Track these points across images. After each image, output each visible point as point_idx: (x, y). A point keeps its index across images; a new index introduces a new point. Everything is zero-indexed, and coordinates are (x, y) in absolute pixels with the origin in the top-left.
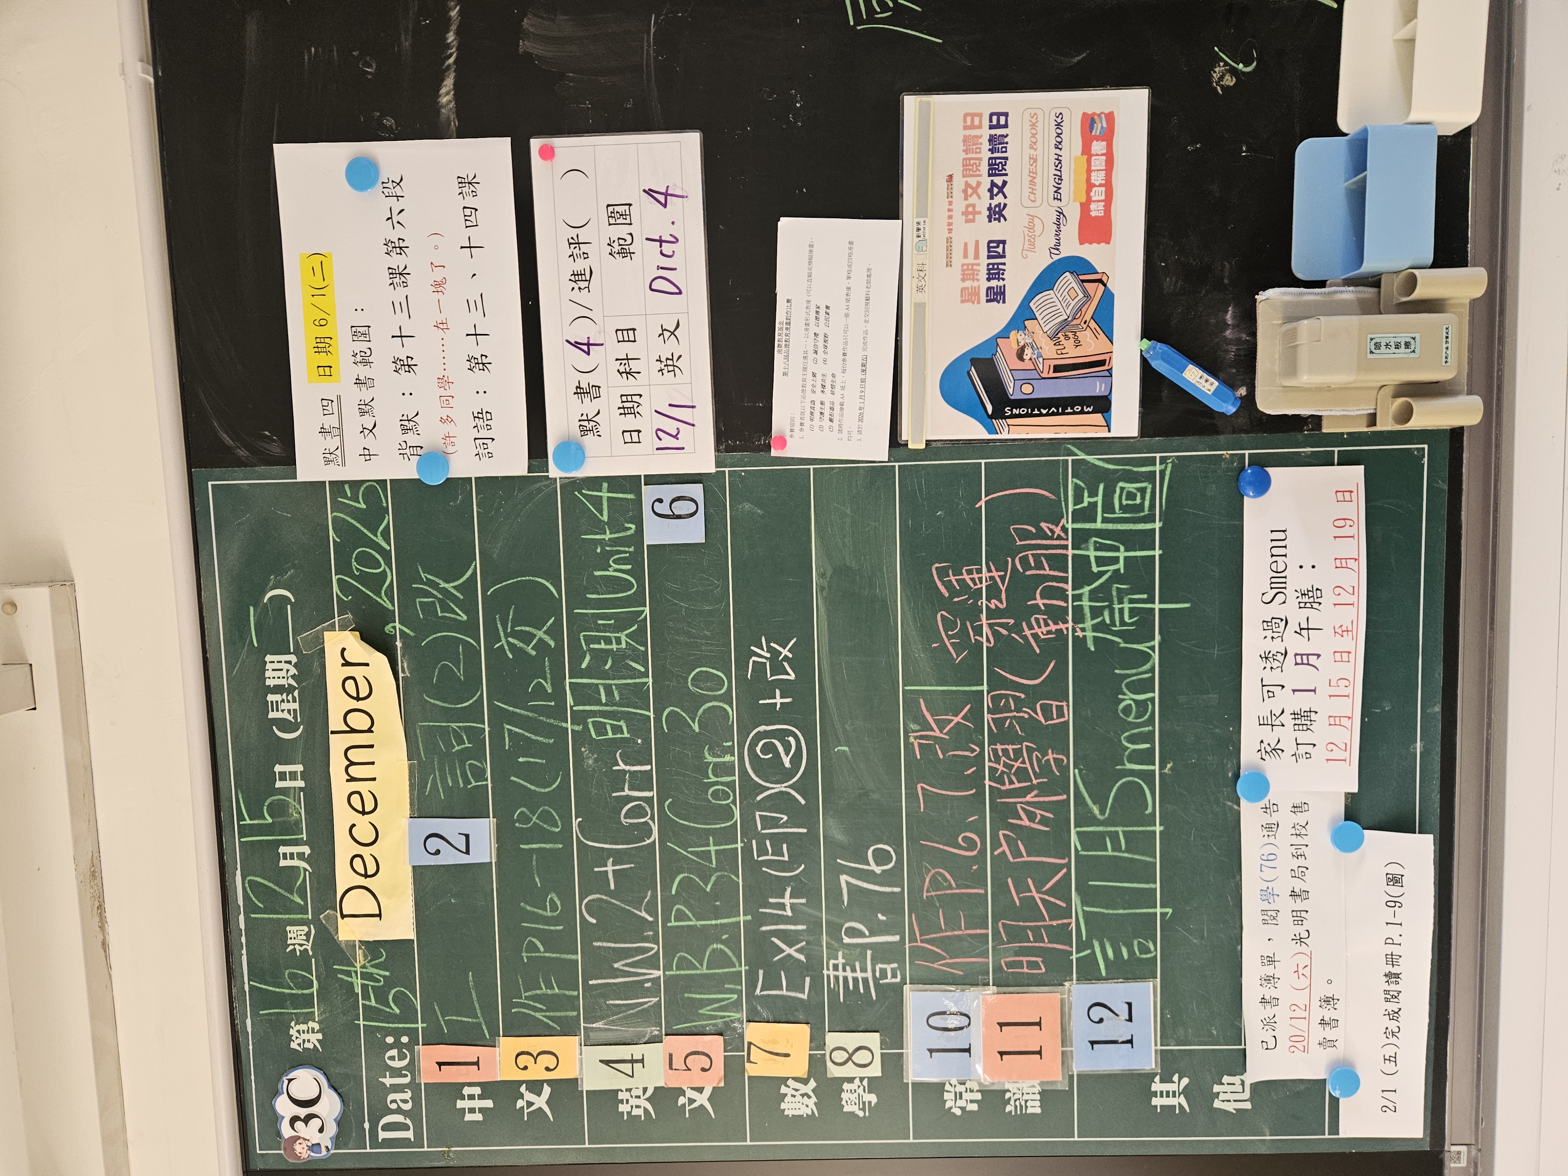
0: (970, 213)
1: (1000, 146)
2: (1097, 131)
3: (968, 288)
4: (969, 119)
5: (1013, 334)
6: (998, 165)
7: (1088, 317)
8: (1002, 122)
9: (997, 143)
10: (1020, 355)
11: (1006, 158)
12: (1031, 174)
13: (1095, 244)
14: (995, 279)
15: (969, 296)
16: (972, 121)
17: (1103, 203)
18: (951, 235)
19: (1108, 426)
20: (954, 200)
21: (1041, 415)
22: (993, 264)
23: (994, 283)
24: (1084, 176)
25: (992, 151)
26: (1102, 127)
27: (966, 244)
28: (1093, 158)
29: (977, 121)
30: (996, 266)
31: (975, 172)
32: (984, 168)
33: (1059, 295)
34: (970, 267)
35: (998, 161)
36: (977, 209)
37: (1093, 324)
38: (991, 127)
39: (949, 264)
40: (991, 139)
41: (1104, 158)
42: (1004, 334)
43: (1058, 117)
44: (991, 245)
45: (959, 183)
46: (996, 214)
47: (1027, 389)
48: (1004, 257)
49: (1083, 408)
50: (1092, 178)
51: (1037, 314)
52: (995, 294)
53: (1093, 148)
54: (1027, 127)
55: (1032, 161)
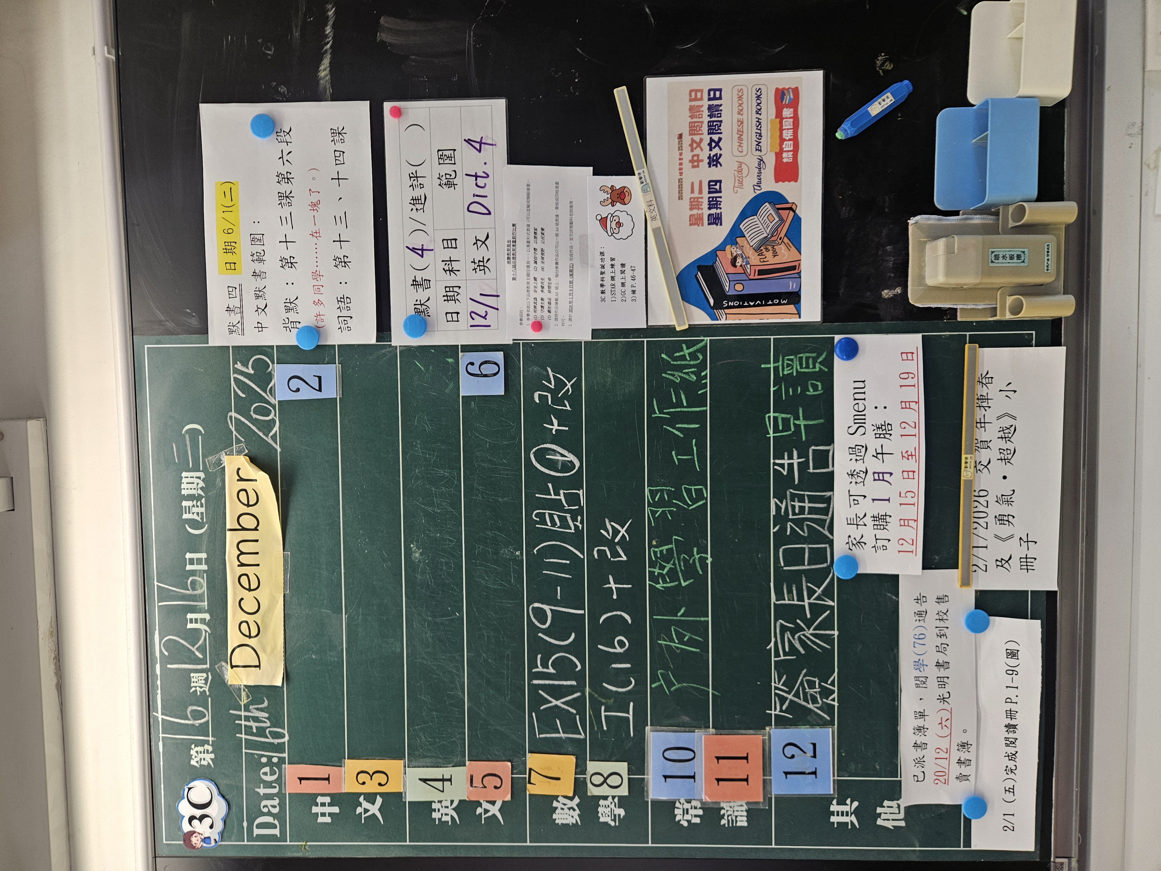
0: (695, 161)
1: (716, 113)
2: (786, 101)
3: (695, 215)
4: (693, 94)
6: (715, 126)
7: (782, 235)
8: (718, 95)
9: (714, 111)
10: (733, 263)
11: (721, 121)
12: (739, 133)
13: (786, 183)
14: (714, 208)
15: (695, 221)
16: (696, 95)
17: (792, 153)
18: (681, 177)
19: (798, 314)
20: (683, 152)
21: (750, 306)
22: (713, 198)
23: (713, 211)
24: (778, 134)
25: (710, 116)
26: (790, 98)
27: (692, 184)
28: (784, 120)
29: (699, 95)
31: (699, 131)
32: (705, 128)
33: (761, 219)
34: (696, 200)
35: (715, 124)
36: (700, 158)
37: (786, 240)
38: (710, 99)
39: (680, 198)
40: (710, 108)
41: (792, 120)
42: (721, 248)
43: (758, 91)
44: (711, 183)
45: (687, 140)
46: (714, 161)
47: (739, 287)
48: (720, 192)
49: (780, 301)
50: (784, 135)
51: (745, 233)
52: (715, 219)
53: (784, 113)
54: (735, 99)
55: (739, 123)
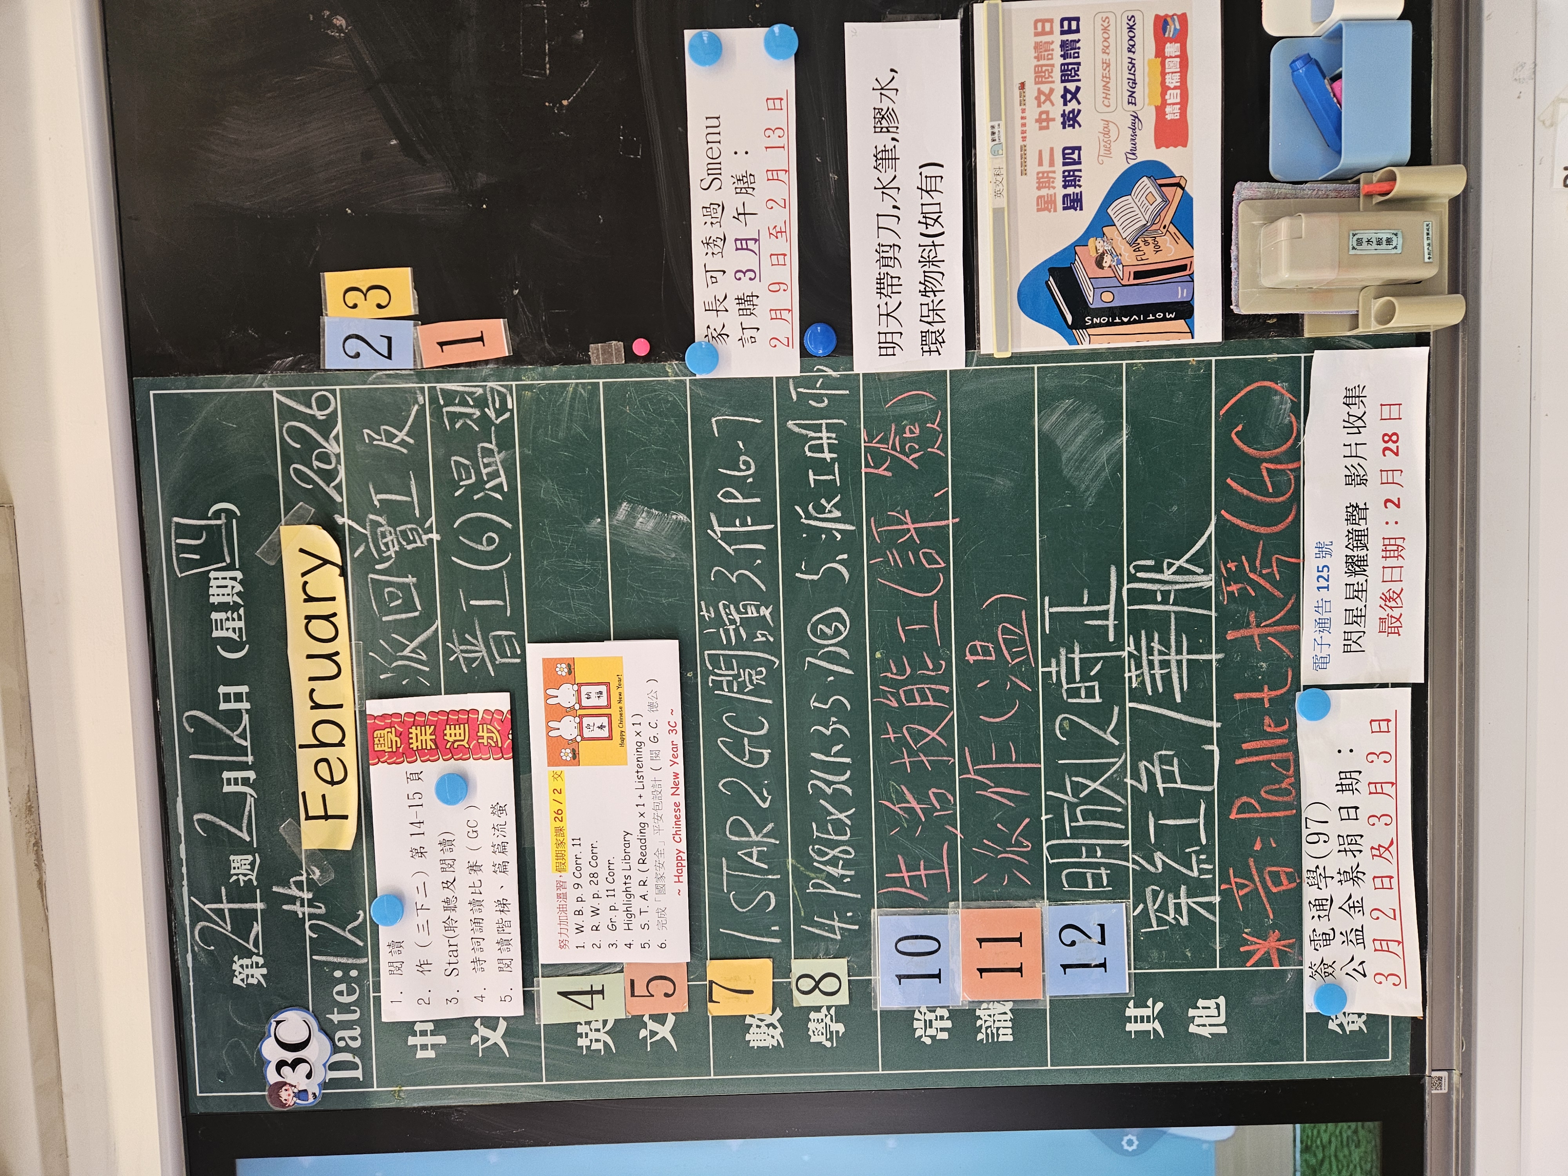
0: (1044, 120)
1: (1072, 52)
2: (1170, 32)
3: (1044, 196)
4: (1039, 25)
5: (1092, 240)
6: (1071, 71)
7: (1167, 222)
8: (1074, 27)
9: (1069, 48)
10: (1099, 263)
11: (1079, 64)
12: (1105, 79)
13: (1171, 148)
14: (1071, 186)
15: (1045, 205)
16: (1043, 27)
17: (1179, 106)
18: (1025, 143)
19: (1191, 332)
20: (1027, 107)
21: (1123, 323)
22: (1069, 171)
23: (1070, 190)
24: (1159, 79)
25: (1064, 56)
26: (1175, 29)
27: (1040, 152)
28: (1167, 60)
29: (1048, 27)
30: (1071, 173)
31: (1048, 78)
32: (1057, 74)
33: (1137, 201)
34: (1045, 175)
35: (1070, 67)
36: (1051, 116)
37: (1172, 229)
38: (1063, 33)
39: (1024, 173)
40: (1063, 45)
41: (1178, 60)
42: (1082, 241)
43: (1130, 20)
44: (1067, 151)
45: (1031, 90)
46: (1070, 120)
47: (1107, 297)
48: (1080, 163)
49: (1165, 315)
50: (1167, 81)
51: (1115, 221)
52: (1072, 201)
53: (1166, 50)
54: (1099, 32)
55: (1105, 65)
